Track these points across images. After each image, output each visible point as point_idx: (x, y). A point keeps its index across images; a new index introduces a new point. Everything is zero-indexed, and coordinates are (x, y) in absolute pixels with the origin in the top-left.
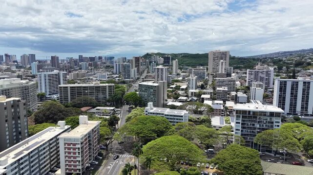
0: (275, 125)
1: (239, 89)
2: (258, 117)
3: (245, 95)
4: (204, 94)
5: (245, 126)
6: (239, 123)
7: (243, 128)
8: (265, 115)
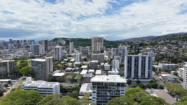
0: (121, 93)
1: (107, 61)
2: (109, 87)
3: (109, 65)
4: (84, 65)
5: (100, 95)
6: (95, 92)
7: (98, 96)
8: (114, 85)
